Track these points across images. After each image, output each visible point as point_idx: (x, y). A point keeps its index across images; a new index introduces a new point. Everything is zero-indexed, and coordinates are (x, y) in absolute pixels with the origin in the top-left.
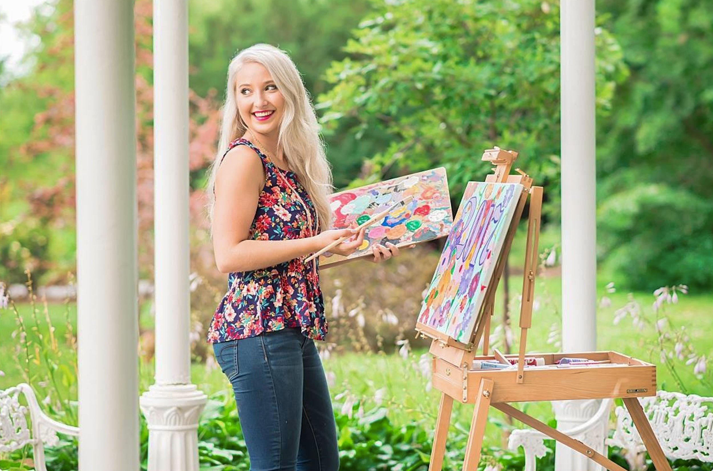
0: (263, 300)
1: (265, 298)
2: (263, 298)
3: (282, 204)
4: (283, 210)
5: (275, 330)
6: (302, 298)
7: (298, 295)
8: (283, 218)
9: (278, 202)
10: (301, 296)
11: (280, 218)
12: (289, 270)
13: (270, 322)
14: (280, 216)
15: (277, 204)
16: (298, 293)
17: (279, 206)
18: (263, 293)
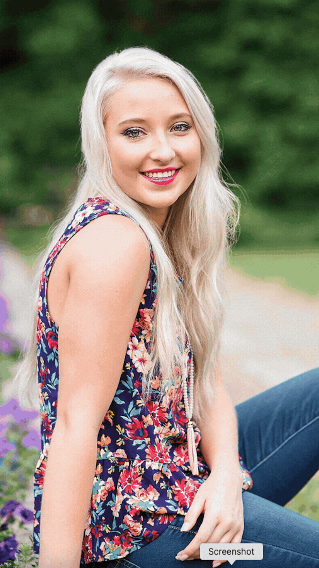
0: (98, 504)
1: (101, 501)
2: (98, 501)
3: (145, 340)
4: (143, 353)
5: (109, 558)
6: (176, 508)
7: (168, 501)
8: (137, 365)
9: (141, 334)
10: (174, 504)
11: (132, 364)
12: (147, 457)
13: (103, 544)
14: (133, 361)
15: (138, 338)
16: (168, 499)
17: (139, 340)
18: (100, 491)
